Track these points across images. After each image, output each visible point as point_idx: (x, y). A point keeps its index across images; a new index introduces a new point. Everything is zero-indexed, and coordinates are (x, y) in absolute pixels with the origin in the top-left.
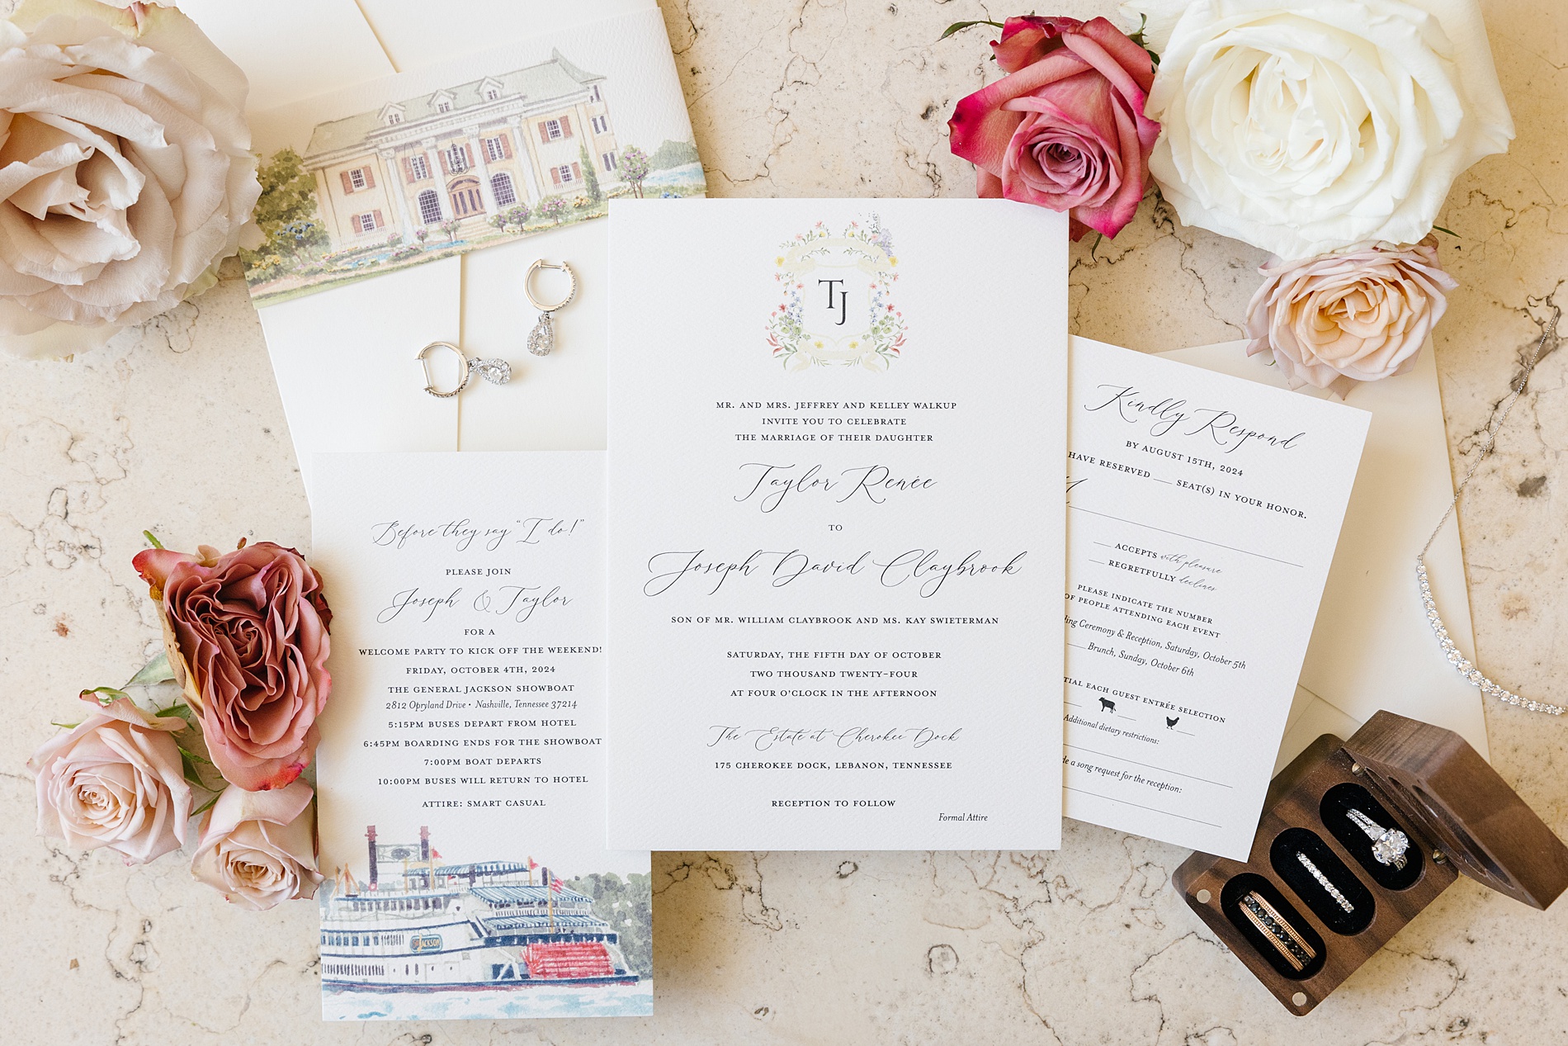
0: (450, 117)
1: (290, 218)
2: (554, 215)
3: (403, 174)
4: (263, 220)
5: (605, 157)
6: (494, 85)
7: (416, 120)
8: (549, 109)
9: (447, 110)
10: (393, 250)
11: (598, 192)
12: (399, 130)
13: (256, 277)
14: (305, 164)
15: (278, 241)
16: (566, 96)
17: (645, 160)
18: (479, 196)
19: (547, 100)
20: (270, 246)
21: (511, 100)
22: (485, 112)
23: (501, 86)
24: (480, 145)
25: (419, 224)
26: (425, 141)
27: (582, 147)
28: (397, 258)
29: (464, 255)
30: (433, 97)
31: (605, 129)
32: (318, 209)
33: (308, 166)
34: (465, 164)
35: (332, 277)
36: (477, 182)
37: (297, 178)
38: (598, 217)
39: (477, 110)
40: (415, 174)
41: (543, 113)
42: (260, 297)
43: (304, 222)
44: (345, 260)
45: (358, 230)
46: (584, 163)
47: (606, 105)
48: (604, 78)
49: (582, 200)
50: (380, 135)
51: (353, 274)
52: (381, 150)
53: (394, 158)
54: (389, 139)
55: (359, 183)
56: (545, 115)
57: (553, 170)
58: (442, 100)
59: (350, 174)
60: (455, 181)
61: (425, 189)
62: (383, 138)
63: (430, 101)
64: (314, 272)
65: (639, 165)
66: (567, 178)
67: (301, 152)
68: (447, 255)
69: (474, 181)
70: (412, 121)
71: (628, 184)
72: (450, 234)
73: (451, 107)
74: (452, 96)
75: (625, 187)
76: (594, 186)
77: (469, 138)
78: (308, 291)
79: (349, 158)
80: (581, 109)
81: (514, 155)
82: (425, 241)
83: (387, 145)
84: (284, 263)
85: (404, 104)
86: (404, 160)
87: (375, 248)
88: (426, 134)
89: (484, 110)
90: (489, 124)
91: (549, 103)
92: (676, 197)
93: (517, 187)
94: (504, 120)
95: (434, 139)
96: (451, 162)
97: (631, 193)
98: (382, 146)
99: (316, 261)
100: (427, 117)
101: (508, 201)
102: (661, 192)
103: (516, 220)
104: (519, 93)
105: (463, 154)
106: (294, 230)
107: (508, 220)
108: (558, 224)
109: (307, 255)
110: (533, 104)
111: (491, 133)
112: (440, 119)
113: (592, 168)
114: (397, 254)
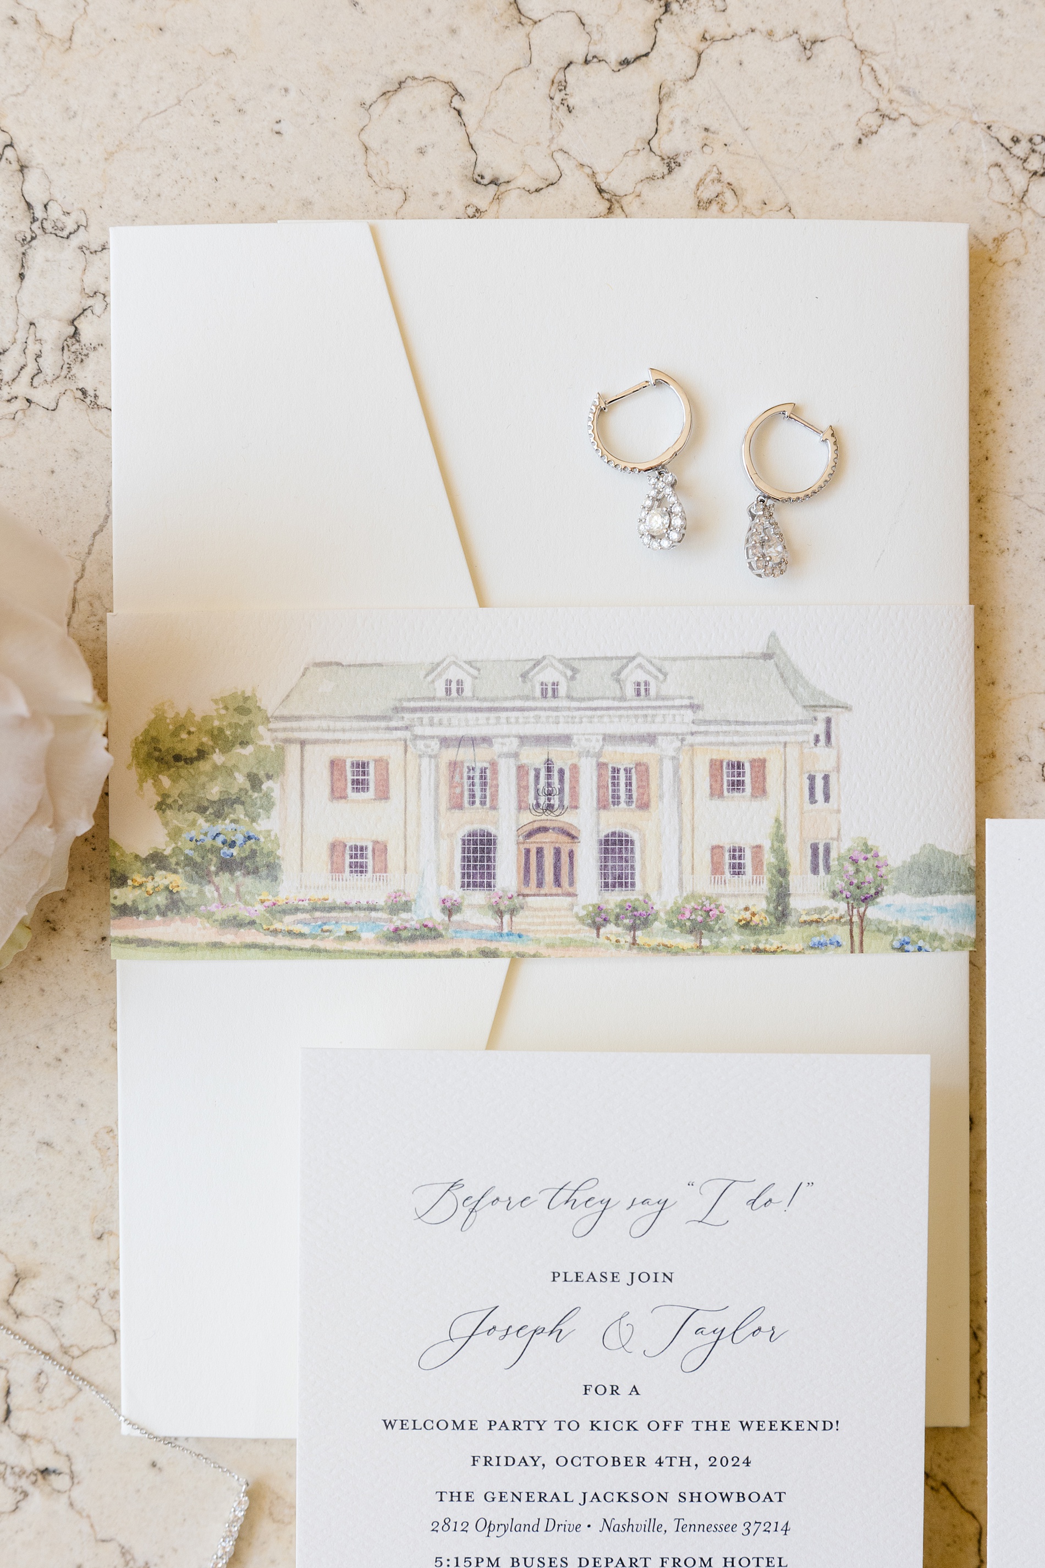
0: (556, 709)
1: (219, 815)
2: (697, 929)
3: (444, 789)
4: (170, 807)
5: (815, 848)
6: (649, 673)
7: (493, 700)
8: (736, 739)
9: (554, 696)
10: (391, 921)
11: (786, 907)
12: (458, 710)
13: (130, 903)
14: (271, 726)
15: (187, 851)
16: (773, 723)
17: (883, 871)
18: (571, 863)
19: (737, 722)
20: (171, 856)
21: (673, 707)
22: (620, 717)
23: (661, 677)
24: (595, 774)
25: (451, 886)
26: (500, 740)
27: (777, 820)
28: (396, 935)
29: (517, 958)
30: (535, 666)
31: (827, 798)
32: (275, 812)
33: (276, 730)
34: (561, 800)
35: (268, 940)
36: (573, 837)
37: (249, 749)
38: (774, 952)
39: (608, 709)
40: (466, 794)
41: (723, 744)
42: (128, 941)
43: (243, 829)
44: (300, 916)
45: (336, 869)
46: (773, 850)
47: (839, 758)
48: (847, 708)
49: (754, 914)
50: (421, 709)
51: (307, 943)
52: (416, 737)
53: (435, 757)
54: (436, 720)
55: (360, 785)
56: (726, 748)
57: (716, 850)
58: (548, 676)
59: (348, 765)
60: (536, 825)
61: (477, 827)
62: (426, 716)
63: (528, 672)
64: (236, 923)
65: (870, 876)
66: (737, 869)
67: (269, 702)
68: (486, 954)
69: (569, 835)
70: (485, 699)
71: (843, 907)
72: (501, 917)
73: (562, 691)
74: (569, 673)
75: (836, 910)
76: (781, 895)
77: (580, 755)
78: (218, 953)
79: (354, 736)
80: (793, 752)
81: (653, 804)
82: (455, 918)
83: (428, 731)
84: (187, 892)
85: (478, 665)
86: (454, 766)
87: (360, 909)
88: (505, 729)
89: (619, 713)
90: (623, 739)
91: (739, 728)
92: (920, 949)
93: (643, 865)
94: (651, 739)
95: (516, 742)
96: (537, 790)
97: (845, 924)
98: (419, 731)
99: (246, 903)
100: (513, 698)
101: (621, 885)
102: (896, 934)
103: (626, 921)
104: (690, 698)
105: (561, 780)
106: (221, 838)
107: (612, 918)
108: (700, 947)
109: (232, 889)
110: (709, 722)
111: (623, 756)
112: (535, 709)
113: (786, 863)
114: (396, 930)
